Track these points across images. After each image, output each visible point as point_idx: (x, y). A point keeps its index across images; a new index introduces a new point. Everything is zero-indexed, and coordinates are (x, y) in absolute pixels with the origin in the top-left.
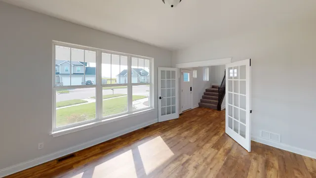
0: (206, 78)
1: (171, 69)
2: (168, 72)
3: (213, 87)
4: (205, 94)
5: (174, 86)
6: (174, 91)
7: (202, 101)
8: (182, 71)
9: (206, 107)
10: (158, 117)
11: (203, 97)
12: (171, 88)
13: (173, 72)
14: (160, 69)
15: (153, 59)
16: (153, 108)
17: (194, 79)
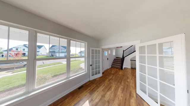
0: (114, 54)
1: (98, 49)
2: (96, 51)
3: (117, 58)
4: (114, 61)
5: (99, 58)
6: (99, 61)
7: (112, 64)
8: (103, 50)
9: (115, 68)
10: (90, 77)
11: (113, 63)
12: (98, 59)
13: (99, 51)
14: (91, 49)
15: (87, 43)
16: (87, 72)
17: (109, 54)
